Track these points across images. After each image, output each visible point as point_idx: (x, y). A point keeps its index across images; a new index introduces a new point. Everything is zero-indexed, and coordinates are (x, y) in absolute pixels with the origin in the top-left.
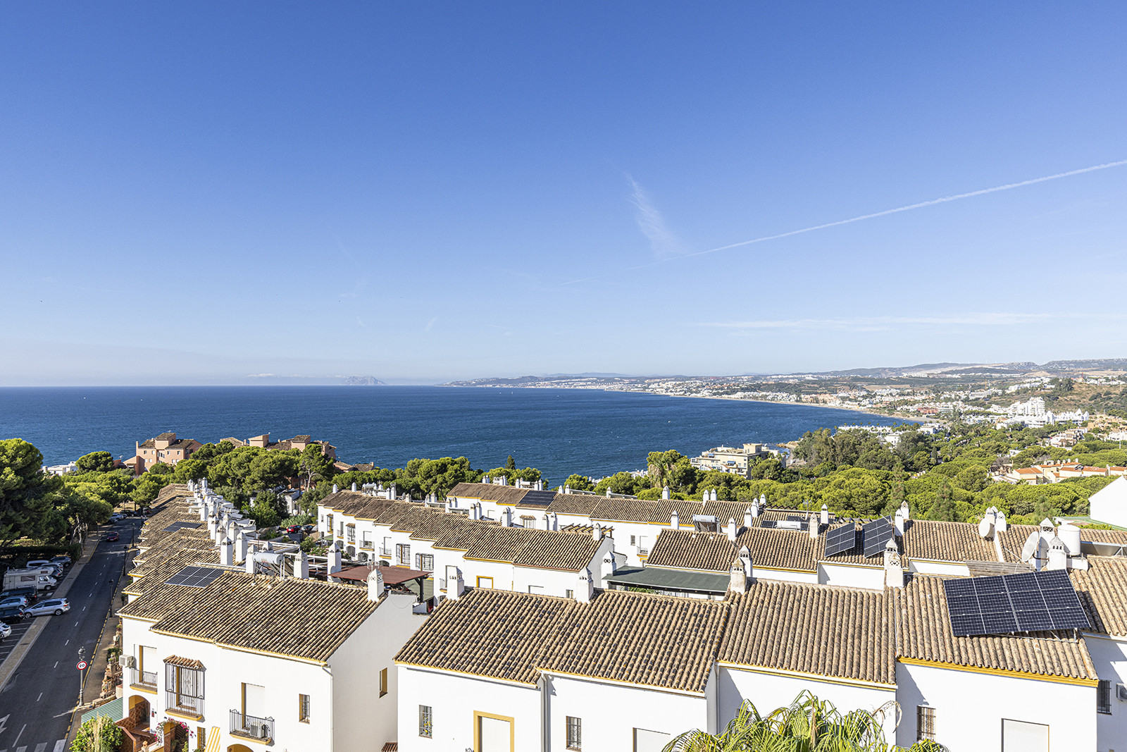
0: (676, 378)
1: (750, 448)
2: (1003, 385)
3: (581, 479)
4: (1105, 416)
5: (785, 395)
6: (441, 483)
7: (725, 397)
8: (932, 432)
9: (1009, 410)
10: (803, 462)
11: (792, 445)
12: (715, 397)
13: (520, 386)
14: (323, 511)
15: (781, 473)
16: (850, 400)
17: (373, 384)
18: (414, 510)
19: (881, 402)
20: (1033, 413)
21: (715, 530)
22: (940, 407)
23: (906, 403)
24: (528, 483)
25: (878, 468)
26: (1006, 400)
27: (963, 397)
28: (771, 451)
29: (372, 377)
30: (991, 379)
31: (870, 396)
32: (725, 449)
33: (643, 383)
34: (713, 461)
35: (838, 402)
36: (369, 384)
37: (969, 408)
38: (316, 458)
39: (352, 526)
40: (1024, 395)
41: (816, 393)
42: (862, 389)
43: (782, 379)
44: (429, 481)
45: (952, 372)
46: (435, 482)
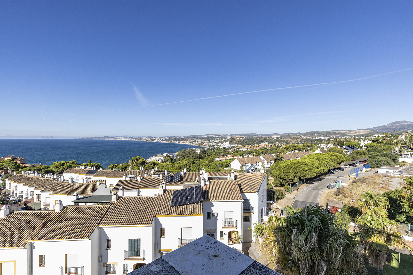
0: (149, 137)
1: (165, 155)
2: (222, 139)
4: (240, 145)
5: (176, 141)
6: (62, 169)
7: (161, 142)
8: (207, 150)
9: (223, 144)
10: (178, 157)
11: (176, 153)
12: (159, 142)
13: (103, 139)
14: (8, 182)
15: (172, 160)
16: (191, 142)
17: (51, 138)
19: (197, 143)
20: (227, 145)
22: (209, 144)
23: (203, 143)
24: (91, 168)
25: (194, 158)
26: (222, 142)
27: (214, 142)
28: (170, 155)
29: (51, 136)
30: (220, 137)
31: (195, 141)
32: (159, 155)
33: (140, 138)
34: (155, 158)
35: (188, 143)
36: (49, 139)
37: (215, 144)
39: (17, 186)
40: (226, 141)
41: (183, 141)
42: (194, 140)
43: (175, 137)
44: (57, 169)
45: (212, 136)
46: (60, 169)
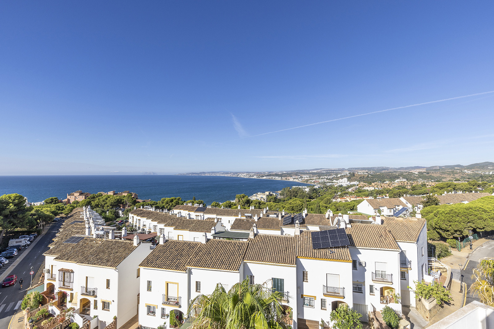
0: (247, 173)
1: (267, 193)
2: (337, 174)
3: (216, 203)
4: (363, 183)
5: (278, 177)
6: (171, 205)
7: (261, 178)
8: (318, 188)
9: (338, 181)
10: (282, 197)
11: (279, 192)
12: (258, 178)
13: (200, 175)
14: (131, 215)
15: (276, 200)
16: (296, 179)
17: (153, 174)
18: (159, 214)
19: (304, 179)
20: (344, 182)
21: (251, 218)
22: (320, 181)
23: (311, 179)
24: (198, 205)
25: (303, 198)
26: (337, 179)
27: (326, 178)
28: (273, 194)
29: (153, 172)
30: (334, 173)
31: (301, 177)
32: (260, 193)
33: (237, 174)
34: (256, 197)
35: (293, 179)
36: (152, 174)
37: (328, 181)
38: (130, 198)
39: (140, 220)
40: (342, 177)
41: (286, 177)
42: (299, 176)
43: (277, 173)
44: (167, 205)
45: (323, 171)
46: (169, 205)
